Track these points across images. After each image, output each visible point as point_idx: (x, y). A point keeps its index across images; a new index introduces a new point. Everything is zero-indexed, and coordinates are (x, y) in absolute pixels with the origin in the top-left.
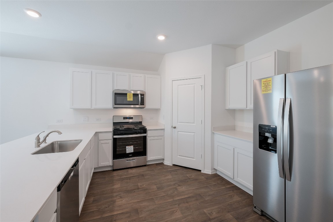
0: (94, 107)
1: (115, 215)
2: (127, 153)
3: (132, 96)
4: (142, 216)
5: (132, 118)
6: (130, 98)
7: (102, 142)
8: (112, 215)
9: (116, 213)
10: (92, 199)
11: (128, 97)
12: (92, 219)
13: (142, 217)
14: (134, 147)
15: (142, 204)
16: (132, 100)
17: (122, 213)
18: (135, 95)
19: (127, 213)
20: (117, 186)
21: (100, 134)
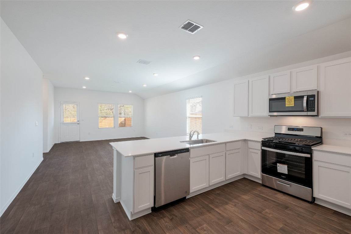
0: (250, 115)
1: (215, 210)
2: (278, 171)
3: (293, 100)
4: (228, 228)
5: (301, 130)
6: (290, 103)
7: (251, 150)
8: (213, 209)
9: (217, 210)
10: (218, 192)
11: (286, 102)
12: (203, 201)
13: (226, 228)
14: (288, 167)
15: (240, 222)
16: (293, 105)
17: (219, 214)
18: (298, 98)
19: (223, 216)
20: (245, 197)
21: (249, 142)
